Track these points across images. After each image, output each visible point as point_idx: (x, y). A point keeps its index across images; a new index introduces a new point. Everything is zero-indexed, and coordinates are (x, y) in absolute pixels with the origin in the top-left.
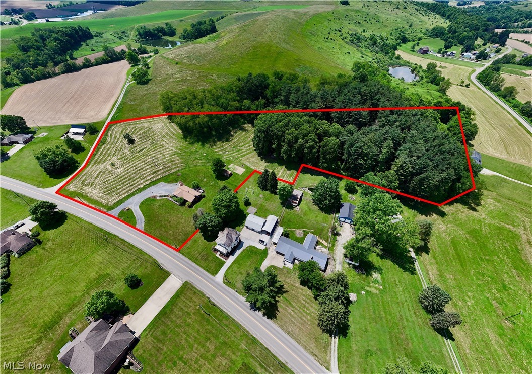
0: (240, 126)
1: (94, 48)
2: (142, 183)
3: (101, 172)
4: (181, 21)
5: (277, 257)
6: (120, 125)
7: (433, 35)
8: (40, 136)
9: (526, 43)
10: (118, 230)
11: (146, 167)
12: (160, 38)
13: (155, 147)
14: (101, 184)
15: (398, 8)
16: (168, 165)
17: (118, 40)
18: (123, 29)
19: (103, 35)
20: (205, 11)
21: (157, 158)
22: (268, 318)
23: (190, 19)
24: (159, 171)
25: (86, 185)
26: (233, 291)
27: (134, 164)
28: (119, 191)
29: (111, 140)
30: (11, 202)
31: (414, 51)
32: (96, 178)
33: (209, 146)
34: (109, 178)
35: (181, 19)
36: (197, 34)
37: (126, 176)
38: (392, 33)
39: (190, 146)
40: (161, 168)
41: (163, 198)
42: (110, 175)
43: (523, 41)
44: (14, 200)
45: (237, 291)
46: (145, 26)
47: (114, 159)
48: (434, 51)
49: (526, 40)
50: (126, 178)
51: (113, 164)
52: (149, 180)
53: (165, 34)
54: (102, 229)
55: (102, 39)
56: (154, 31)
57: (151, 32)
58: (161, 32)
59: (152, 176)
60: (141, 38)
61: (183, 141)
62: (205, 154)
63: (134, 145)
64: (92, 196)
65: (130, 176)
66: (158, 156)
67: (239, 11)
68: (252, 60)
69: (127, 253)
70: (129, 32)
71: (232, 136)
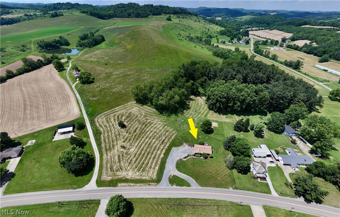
0: (188, 98)
1: (5, 61)
2: (161, 153)
3: (119, 156)
4: (68, 34)
5: (286, 167)
6: (100, 117)
7: (222, 34)
8: (28, 144)
9: (254, 35)
10: (182, 193)
11: (154, 141)
12: (58, 48)
13: (146, 125)
14: (129, 166)
15: (196, 21)
16: (167, 134)
17: (22, 52)
18: (22, 43)
19: (5, 50)
20: (82, 27)
21: (155, 132)
22: (320, 204)
23: (74, 33)
24: (164, 140)
25: (117, 171)
26: (289, 198)
27: (142, 142)
28: (149, 165)
29: (103, 129)
30: (59, 213)
31: (219, 43)
32: (119, 162)
33: (180, 115)
34: (130, 159)
35: (68, 33)
36: (94, 43)
37: (143, 152)
38: (202, 34)
39: (169, 118)
40: (164, 138)
41: (188, 158)
42: (129, 156)
43: (252, 35)
44: (62, 210)
45: (291, 197)
46: (43, 40)
47: (120, 143)
48: (227, 42)
49: (253, 34)
50: (144, 154)
51: (123, 147)
52: (163, 149)
53: (62, 45)
54: (169, 198)
55: (6, 53)
56: (53, 43)
57: (50, 44)
58: (58, 43)
59: (163, 145)
60: (43, 49)
61: (161, 115)
62: (183, 121)
63: (127, 128)
64: (131, 177)
65: (146, 151)
66: (155, 130)
67: (107, 26)
68: (163, 56)
69: (207, 207)
70: (28, 46)
71: (189, 105)
